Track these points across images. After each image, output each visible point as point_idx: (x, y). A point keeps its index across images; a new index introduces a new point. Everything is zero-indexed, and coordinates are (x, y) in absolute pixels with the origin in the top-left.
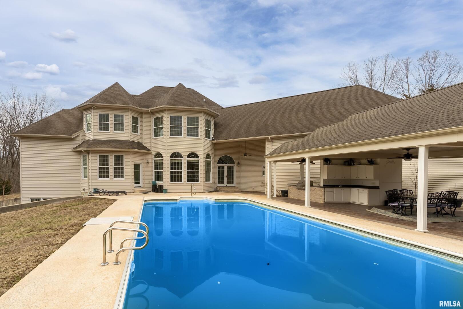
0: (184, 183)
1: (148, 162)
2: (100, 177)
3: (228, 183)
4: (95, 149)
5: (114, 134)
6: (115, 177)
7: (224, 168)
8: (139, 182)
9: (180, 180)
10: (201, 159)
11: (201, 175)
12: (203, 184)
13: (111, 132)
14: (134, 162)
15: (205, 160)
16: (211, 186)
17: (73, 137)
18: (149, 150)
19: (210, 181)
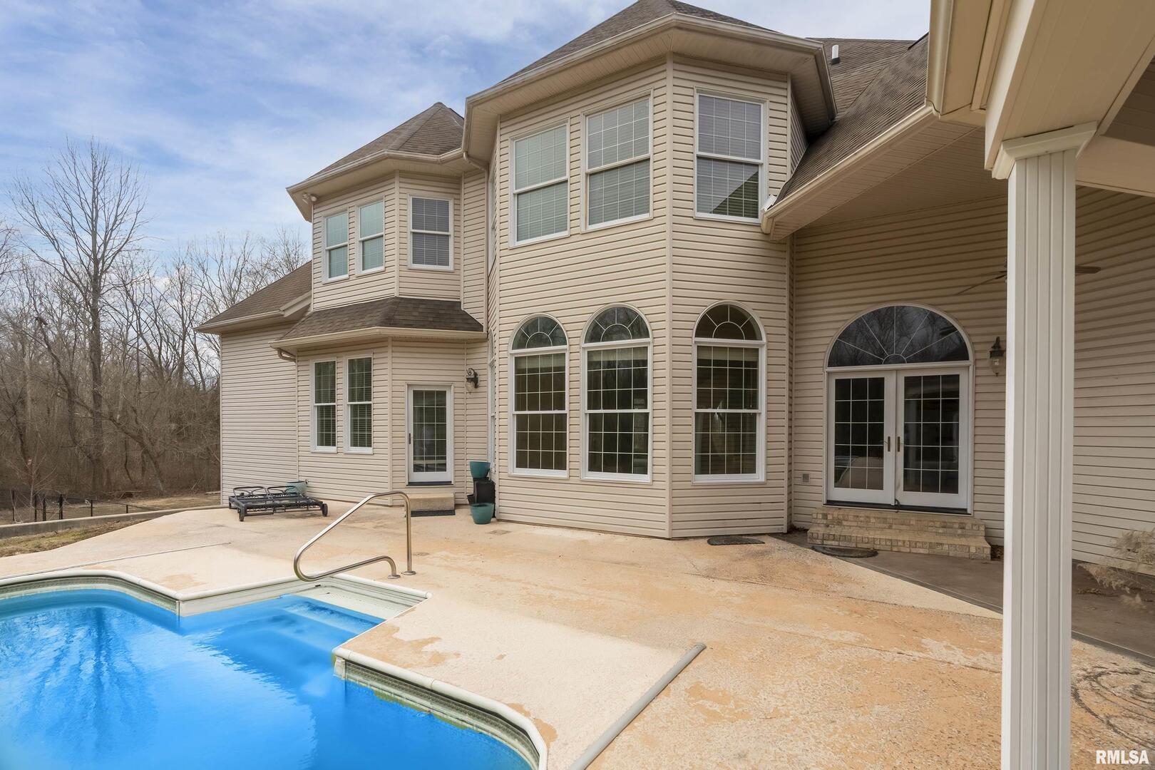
0: (573, 480)
1: (474, 380)
2: (321, 441)
3: (911, 483)
5: (358, 281)
7: (878, 385)
8: (442, 461)
9: (560, 463)
10: (658, 341)
11: (657, 437)
12: (666, 485)
13: (352, 278)
14: (410, 382)
15: (687, 341)
16: (758, 499)
17: (287, 314)
18: (478, 327)
19: (752, 469)
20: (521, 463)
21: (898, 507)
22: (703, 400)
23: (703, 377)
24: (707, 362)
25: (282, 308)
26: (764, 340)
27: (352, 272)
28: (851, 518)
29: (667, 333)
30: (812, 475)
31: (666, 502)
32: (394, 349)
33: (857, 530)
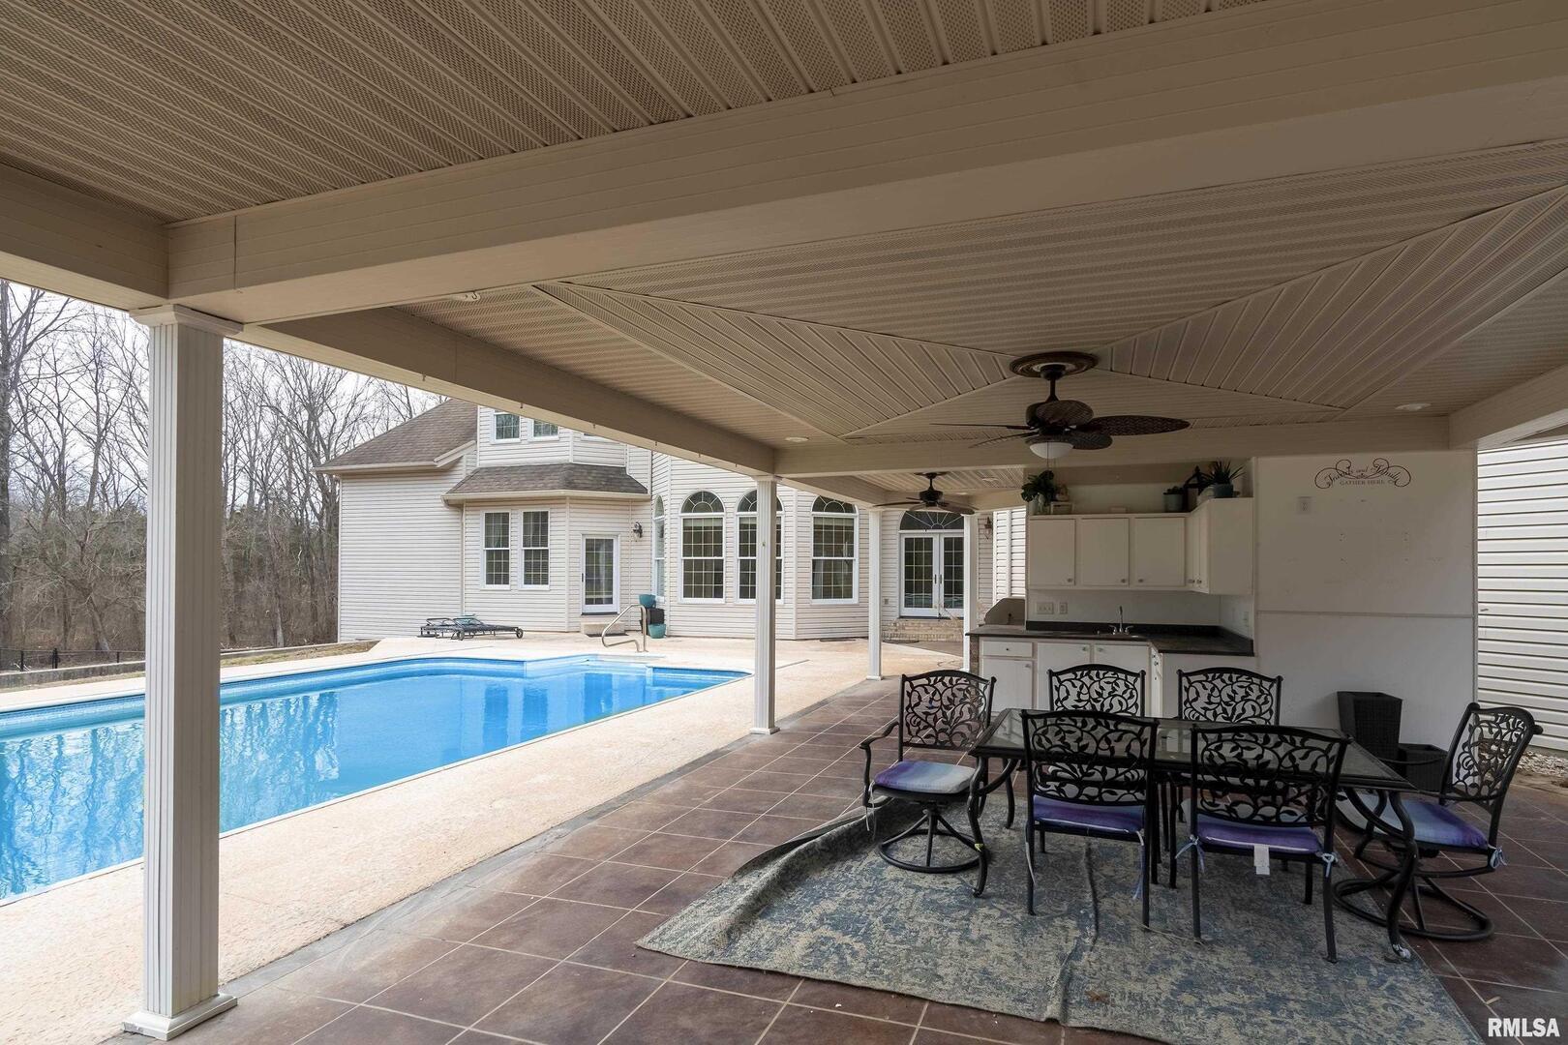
0: (728, 605)
1: (639, 531)
2: (490, 581)
3: (945, 603)
4: (481, 497)
5: (531, 446)
6: (527, 581)
7: (929, 541)
8: (610, 596)
9: (718, 593)
10: (788, 514)
11: (787, 575)
12: (793, 606)
13: (523, 442)
14: (585, 533)
15: (808, 514)
16: (854, 615)
17: (439, 465)
18: (644, 490)
19: (849, 595)
20: (687, 593)
21: (940, 618)
22: (817, 551)
23: (817, 536)
24: (820, 527)
25: (435, 460)
26: (857, 514)
27: (523, 438)
28: (910, 625)
29: (794, 509)
30: (890, 599)
31: (793, 616)
32: (572, 506)
33: (911, 631)
